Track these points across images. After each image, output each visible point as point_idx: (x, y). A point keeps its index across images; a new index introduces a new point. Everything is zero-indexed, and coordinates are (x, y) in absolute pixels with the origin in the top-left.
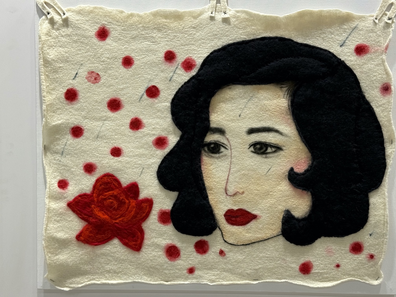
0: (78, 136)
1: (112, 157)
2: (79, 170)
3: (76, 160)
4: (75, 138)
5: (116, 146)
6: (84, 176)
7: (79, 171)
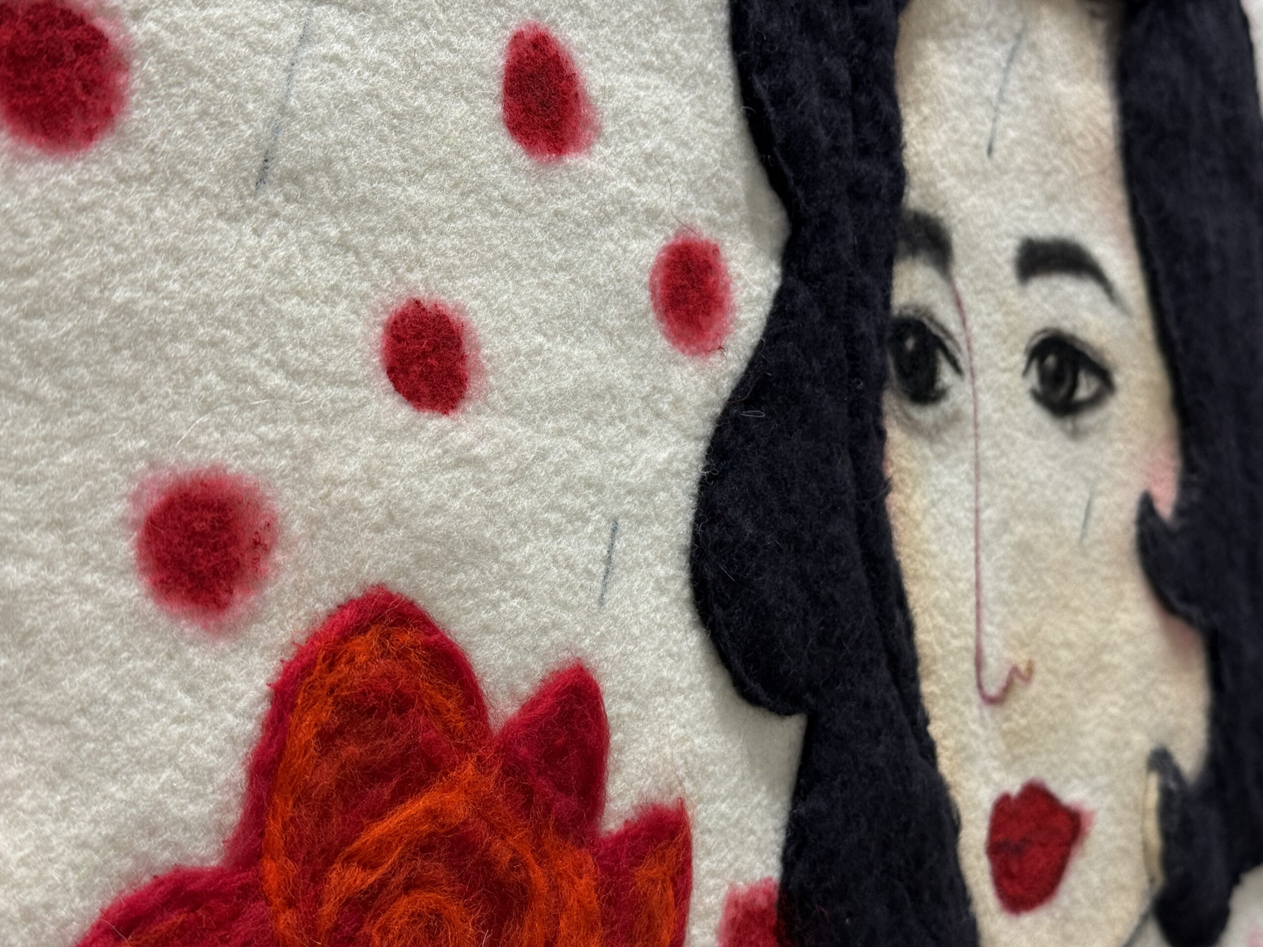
0: (68, 133)
1: (404, 413)
2: (90, 578)
3: (49, 439)
4: (32, 151)
5: (422, 293)
6: (148, 653)
7: (87, 592)
